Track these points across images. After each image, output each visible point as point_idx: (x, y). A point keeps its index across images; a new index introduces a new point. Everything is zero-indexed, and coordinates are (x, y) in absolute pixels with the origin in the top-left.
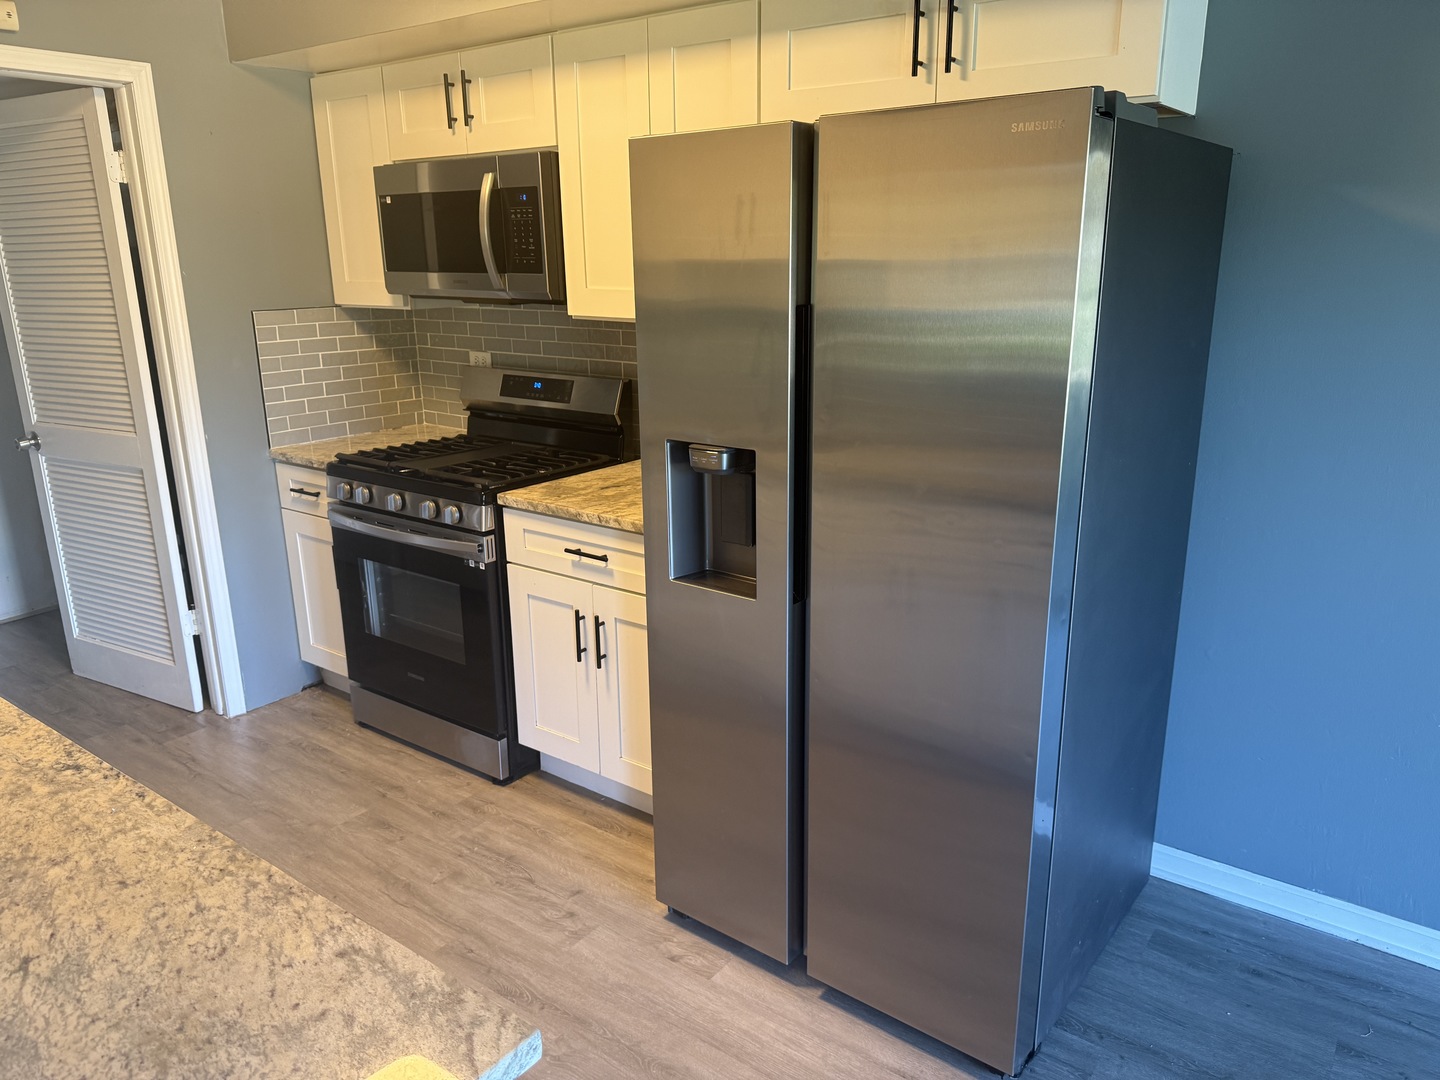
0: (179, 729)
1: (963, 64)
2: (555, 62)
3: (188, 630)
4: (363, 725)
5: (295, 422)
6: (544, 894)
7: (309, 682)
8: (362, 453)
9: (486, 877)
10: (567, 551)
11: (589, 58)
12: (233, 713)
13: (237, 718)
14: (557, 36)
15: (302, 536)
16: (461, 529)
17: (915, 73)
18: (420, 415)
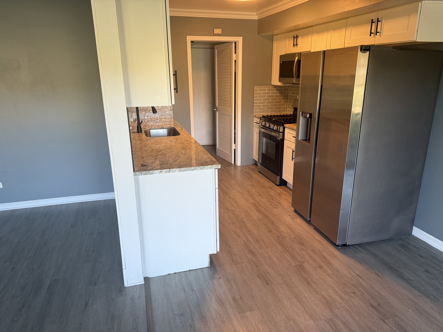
0: (229, 166)
1: (380, 33)
2: (313, 33)
3: (233, 148)
4: (259, 172)
5: (259, 109)
6: (273, 201)
7: (254, 163)
8: (268, 116)
9: (265, 197)
10: (293, 137)
11: (319, 32)
12: (238, 165)
13: (239, 166)
14: (314, 27)
15: (256, 132)
16: (277, 131)
17: (370, 35)
18: (287, 110)
